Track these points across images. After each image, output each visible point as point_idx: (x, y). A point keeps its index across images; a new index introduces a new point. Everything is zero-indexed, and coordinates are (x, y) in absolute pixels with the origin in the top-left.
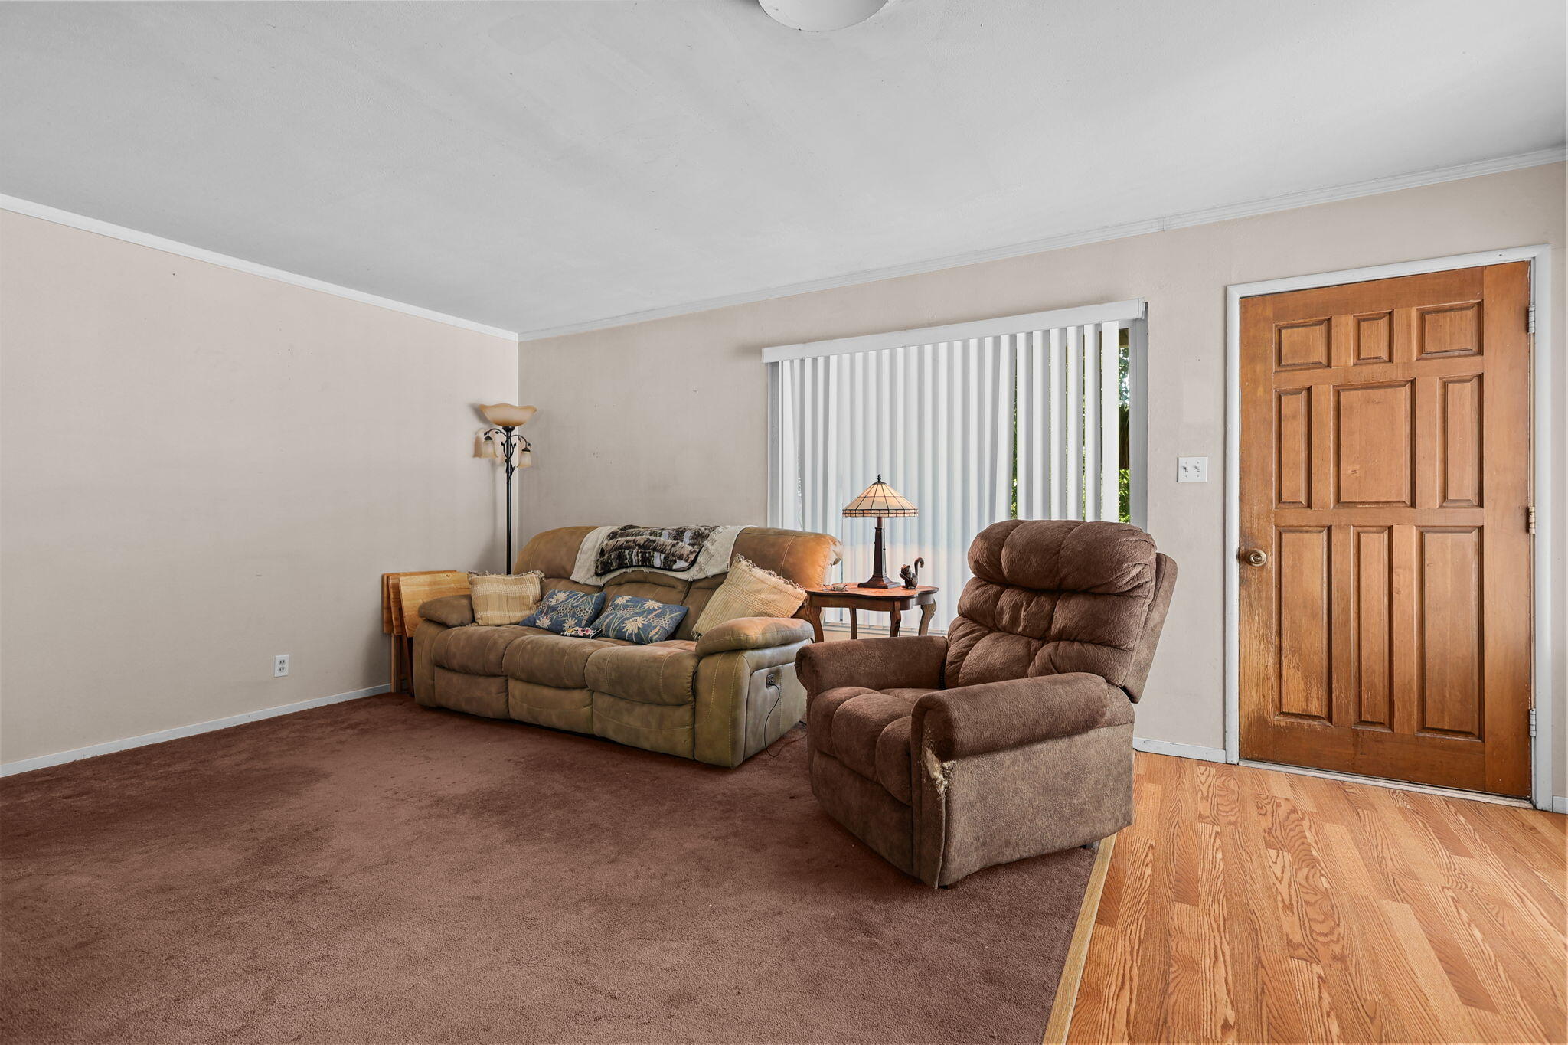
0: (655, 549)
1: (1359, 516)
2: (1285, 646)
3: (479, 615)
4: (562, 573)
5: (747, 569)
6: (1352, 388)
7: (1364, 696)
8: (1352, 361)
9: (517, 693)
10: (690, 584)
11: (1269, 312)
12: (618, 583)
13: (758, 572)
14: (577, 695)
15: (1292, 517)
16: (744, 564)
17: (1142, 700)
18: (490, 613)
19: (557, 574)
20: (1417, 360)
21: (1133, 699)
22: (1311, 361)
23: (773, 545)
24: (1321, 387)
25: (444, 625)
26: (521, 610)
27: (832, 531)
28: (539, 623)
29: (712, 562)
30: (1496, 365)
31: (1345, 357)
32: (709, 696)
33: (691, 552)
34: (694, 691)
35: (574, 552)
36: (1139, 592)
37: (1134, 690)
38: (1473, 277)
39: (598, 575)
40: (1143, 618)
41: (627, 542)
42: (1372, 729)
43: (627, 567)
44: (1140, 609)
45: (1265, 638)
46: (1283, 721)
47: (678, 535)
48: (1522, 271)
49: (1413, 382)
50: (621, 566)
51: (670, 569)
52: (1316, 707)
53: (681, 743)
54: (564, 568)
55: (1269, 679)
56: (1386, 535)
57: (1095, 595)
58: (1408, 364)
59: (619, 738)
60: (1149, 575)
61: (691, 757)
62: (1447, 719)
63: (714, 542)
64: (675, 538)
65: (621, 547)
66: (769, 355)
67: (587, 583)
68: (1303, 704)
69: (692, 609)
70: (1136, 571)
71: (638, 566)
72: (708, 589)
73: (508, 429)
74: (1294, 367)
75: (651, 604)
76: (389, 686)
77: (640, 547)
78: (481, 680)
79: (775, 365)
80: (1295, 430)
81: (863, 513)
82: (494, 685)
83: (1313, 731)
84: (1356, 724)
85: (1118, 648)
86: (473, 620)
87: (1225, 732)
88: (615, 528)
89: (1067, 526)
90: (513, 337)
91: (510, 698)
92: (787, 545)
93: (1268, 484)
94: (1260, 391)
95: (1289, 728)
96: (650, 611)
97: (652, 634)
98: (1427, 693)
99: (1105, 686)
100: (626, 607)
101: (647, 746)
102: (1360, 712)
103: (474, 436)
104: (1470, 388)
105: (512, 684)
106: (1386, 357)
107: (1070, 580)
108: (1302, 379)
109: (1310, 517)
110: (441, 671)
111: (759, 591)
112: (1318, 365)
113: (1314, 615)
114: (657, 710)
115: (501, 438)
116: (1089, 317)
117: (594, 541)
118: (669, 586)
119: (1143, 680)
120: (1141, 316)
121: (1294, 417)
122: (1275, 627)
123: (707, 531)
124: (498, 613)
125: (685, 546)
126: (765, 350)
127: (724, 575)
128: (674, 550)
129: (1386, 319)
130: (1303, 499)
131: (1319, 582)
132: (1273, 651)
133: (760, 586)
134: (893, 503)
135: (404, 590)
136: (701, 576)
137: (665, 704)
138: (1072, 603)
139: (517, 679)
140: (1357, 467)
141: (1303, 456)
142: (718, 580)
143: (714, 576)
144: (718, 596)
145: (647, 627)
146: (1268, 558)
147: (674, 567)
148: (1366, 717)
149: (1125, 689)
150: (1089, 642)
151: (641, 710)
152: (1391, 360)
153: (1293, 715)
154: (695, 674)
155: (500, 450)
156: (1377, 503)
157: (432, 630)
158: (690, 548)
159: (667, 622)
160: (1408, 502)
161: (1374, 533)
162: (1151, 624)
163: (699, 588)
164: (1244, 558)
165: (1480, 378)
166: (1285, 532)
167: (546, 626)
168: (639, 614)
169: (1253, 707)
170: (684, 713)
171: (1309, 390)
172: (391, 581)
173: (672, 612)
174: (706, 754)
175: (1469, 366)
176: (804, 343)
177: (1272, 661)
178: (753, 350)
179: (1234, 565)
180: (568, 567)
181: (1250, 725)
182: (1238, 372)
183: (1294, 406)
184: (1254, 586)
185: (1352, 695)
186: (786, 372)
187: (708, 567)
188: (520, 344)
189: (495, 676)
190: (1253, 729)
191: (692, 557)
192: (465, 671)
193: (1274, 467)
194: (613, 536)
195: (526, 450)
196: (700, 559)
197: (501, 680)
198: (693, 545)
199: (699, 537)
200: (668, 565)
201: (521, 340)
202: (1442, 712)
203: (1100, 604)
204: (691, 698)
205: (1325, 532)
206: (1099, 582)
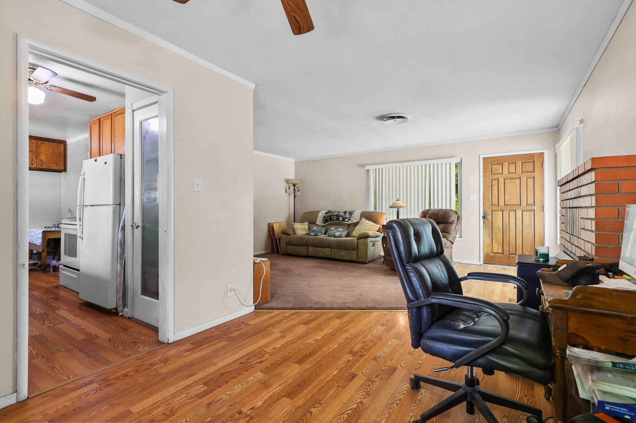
0: (340, 216)
1: (509, 208)
2: (493, 237)
3: (296, 232)
4: (313, 222)
5: (365, 221)
6: (507, 179)
7: (510, 249)
8: (507, 173)
9: (311, 249)
10: (349, 225)
11: (489, 161)
12: (330, 225)
13: (367, 221)
14: (327, 249)
15: (495, 208)
16: (364, 219)
17: (454, 244)
18: (298, 232)
19: (312, 223)
20: (521, 173)
21: (452, 244)
22: (499, 172)
23: (371, 215)
24: (501, 179)
25: (289, 235)
26: (305, 231)
27: (384, 211)
28: (311, 234)
29: (355, 219)
30: (537, 174)
31: (506, 172)
32: (361, 247)
33: (349, 217)
34: (357, 246)
35: (316, 217)
36: (453, 223)
37: (453, 242)
38: (532, 155)
39: (324, 223)
40: (454, 228)
41: (332, 214)
42: (512, 255)
43: (333, 221)
44: (454, 226)
45: (489, 236)
46: (493, 254)
47: (345, 213)
48: (542, 154)
49: (520, 178)
50: (331, 220)
51: (344, 221)
52: (500, 251)
53: (354, 258)
54: (314, 221)
55: (490, 245)
56: (515, 212)
57: (445, 223)
58: (519, 174)
59: (339, 258)
60: (456, 220)
61: (356, 261)
62: (527, 253)
63: (355, 214)
64: (344, 214)
65: (330, 216)
66: (367, 168)
67: (321, 225)
68: (497, 250)
69: (350, 231)
70: (453, 219)
71: (336, 220)
72: (354, 226)
73: (294, 185)
74: (495, 174)
75: (340, 229)
76: (270, 251)
77: (336, 216)
78: (300, 247)
79: (368, 170)
80: (495, 188)
81: (395, 207)
82: (304, 248)
83: (499, 257)
84: (509, 255)
85: (449, 233)
86: (295, 234)
87: (480, 257)
88: (326, 211)
89: (440, 210)
90: (293, 160)
91: (309, 251)
92: (374, 215)
93: (489, 200)
94: (487, 179)
95: (494, 256)
96: (341, 231)
97: (342, 236)
98: (523, 247)
99: (446, 240)
100: (334, 230)
101: (346, 259)
102: (509, 252)
103: (285, 187)
104: (532, 179)
105: (309, 247)
106: (515, 172)
107: (440, 221)
108: (496, 177)
109: (498, 208)
110: (289, 246)
111: (368, 226)
112: (500, 174)
113: (500, 230)
114: (348, 251)
115: (292, 188)
116: (448, 161)
117: (321, 214)
118: (344, 225)
119: (455, 240)
120: (460, 161)
121: (495, 185)
122: (491, 233)
123: (352, 212)
124: (300, 232)
125: (347, 215)
126: (366, 166)
127: (359, 222)
128: (345, 216)
129: (515, 164)
130: (497, 204)
131: (500, 223)
132: (490, 238)
133: (368, 225)
134: (402, 205)
135: (274, 227)
136: (352, 223)
137: (350, 250)
138: (441, 225)
139: (310, 246)
140: (509, 197)
141: (497, 194)
142: (357, 224)
143: (356, 223)
144: (358, 227)
145: (341, 234)
146: (489, 217)
147: (345, 220)
148: (511, 253)
149: (450, 241)
150: (444, 232)
151: (344, 251)
152: (516, 173)
153: (495, 253)
154: (357, 243)
155: (293, 191)
156: (513, 205)
157: (285, 236)
158: (349, 216)
159: (345, 233)
160: (519, 205)
161: (512, 211)
162: (456, 229)
163: (351, 226)
164: (484, 217)
165: (534, 177)
166: (493, 211)
167: (313, 235)
168: (339, 231)
169: (486, 252)
170: (355, 251)
171: (498, 179)
172: (271, 225)
173: (346, 231)
174: (360, 260)
175: (532, 174)
176: (377, 165)
177: (490, 241)
178: (363, 166)
179: (482, 219)
180: (315, 221)
181: (486, 255)
182: (482, 175)
183: (495, 183)
184: (486, 224)
185: (508, 248)
186: (371, 173)
187: (354, 220)
188: (295, 162)
189: (304, 246)
190: (486, 257)
191: (349, 218)
192: (296, 245)
193: (491, 196)
194: (326, 213)
195: (299, 191)
196: (351, 218)
197: (306, 247)
198: (349, 215)
199: (351, 213)
200: (343, 220)
201: (295, 161)
202: (527, 251)
203: (446, 225)
204: (357, 248)
205: (502, 211)
206: (446, 221)
